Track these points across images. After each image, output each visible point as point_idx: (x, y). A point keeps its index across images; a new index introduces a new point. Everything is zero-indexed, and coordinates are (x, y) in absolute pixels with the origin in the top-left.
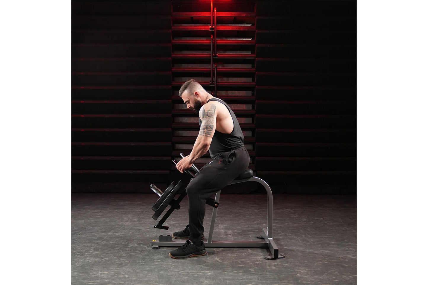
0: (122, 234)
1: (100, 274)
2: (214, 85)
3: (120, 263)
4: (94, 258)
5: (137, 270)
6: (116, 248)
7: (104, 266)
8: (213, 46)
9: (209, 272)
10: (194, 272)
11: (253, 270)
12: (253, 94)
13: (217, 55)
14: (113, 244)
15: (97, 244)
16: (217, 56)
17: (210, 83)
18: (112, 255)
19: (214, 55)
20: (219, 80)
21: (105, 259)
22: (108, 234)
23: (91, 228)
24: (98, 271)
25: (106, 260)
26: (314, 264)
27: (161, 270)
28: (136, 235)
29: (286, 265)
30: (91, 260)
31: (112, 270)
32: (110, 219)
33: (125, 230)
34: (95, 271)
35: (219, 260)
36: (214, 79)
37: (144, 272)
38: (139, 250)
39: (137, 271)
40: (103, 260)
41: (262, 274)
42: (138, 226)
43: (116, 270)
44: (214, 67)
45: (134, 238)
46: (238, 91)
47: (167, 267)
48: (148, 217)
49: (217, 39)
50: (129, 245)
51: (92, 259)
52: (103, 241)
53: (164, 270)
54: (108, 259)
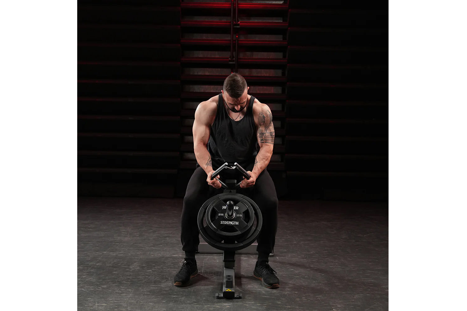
0: (121, 254)
1: (96, 306)
2: (234, 62)
3: (120, 292)
4: (88, 285)
5: (141, 301)
6: (115, 272)
7: (101, 296)
8: (234, 10)
9: (227, 304)
10: (210, 305)
11: (279, 303)
12: (283, 74)
13: (239, 23)
14: (110, 267)
15: (90, 266)
16: (238, 25)
17: (230, 59)
18: (110, 281)
19: (234, 22)
20: (241, 55)
21: (102, 287)
22: (103, 253)
23: (82, 245)
24: (95, 302)
25: (104, 288)
26: (353, 297)
27: (170, 301)
28: (138, 254)
29: (320, 297)
30: (84, 289)
31: (111, 301)
32: (106, 233)
33: (124, 248)
34: (90, 302)
35: (240, 289)
36: (234, 53)
37: (150, 303)
38: (143, 275)
39: (141, 303)
40: (99, 288)
41: (290, 308)
42: (140, 243)
43: (116, 301)
44: (234, 38)
45: (136, 259)
46: (265, 70)
47: (176, 298)
48: (151, 231)
49: (239, 2)
50: (130, 269)
51: (86, 287)
52: (98, 262)
53: (173, 301)
54: (105, 286)
